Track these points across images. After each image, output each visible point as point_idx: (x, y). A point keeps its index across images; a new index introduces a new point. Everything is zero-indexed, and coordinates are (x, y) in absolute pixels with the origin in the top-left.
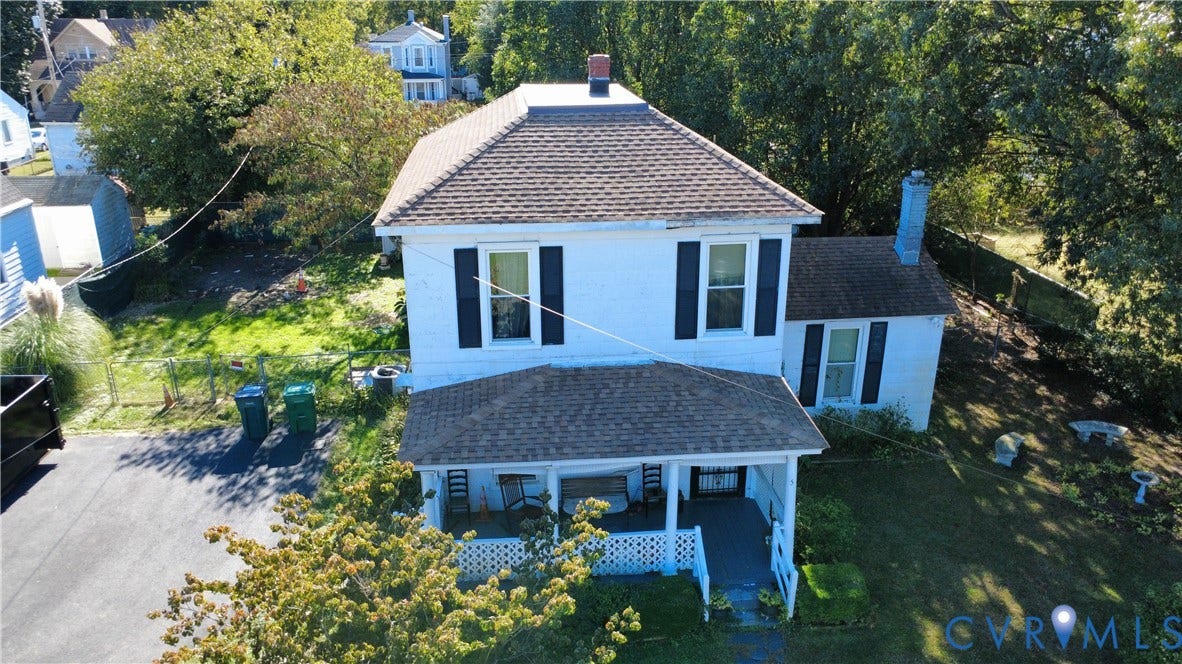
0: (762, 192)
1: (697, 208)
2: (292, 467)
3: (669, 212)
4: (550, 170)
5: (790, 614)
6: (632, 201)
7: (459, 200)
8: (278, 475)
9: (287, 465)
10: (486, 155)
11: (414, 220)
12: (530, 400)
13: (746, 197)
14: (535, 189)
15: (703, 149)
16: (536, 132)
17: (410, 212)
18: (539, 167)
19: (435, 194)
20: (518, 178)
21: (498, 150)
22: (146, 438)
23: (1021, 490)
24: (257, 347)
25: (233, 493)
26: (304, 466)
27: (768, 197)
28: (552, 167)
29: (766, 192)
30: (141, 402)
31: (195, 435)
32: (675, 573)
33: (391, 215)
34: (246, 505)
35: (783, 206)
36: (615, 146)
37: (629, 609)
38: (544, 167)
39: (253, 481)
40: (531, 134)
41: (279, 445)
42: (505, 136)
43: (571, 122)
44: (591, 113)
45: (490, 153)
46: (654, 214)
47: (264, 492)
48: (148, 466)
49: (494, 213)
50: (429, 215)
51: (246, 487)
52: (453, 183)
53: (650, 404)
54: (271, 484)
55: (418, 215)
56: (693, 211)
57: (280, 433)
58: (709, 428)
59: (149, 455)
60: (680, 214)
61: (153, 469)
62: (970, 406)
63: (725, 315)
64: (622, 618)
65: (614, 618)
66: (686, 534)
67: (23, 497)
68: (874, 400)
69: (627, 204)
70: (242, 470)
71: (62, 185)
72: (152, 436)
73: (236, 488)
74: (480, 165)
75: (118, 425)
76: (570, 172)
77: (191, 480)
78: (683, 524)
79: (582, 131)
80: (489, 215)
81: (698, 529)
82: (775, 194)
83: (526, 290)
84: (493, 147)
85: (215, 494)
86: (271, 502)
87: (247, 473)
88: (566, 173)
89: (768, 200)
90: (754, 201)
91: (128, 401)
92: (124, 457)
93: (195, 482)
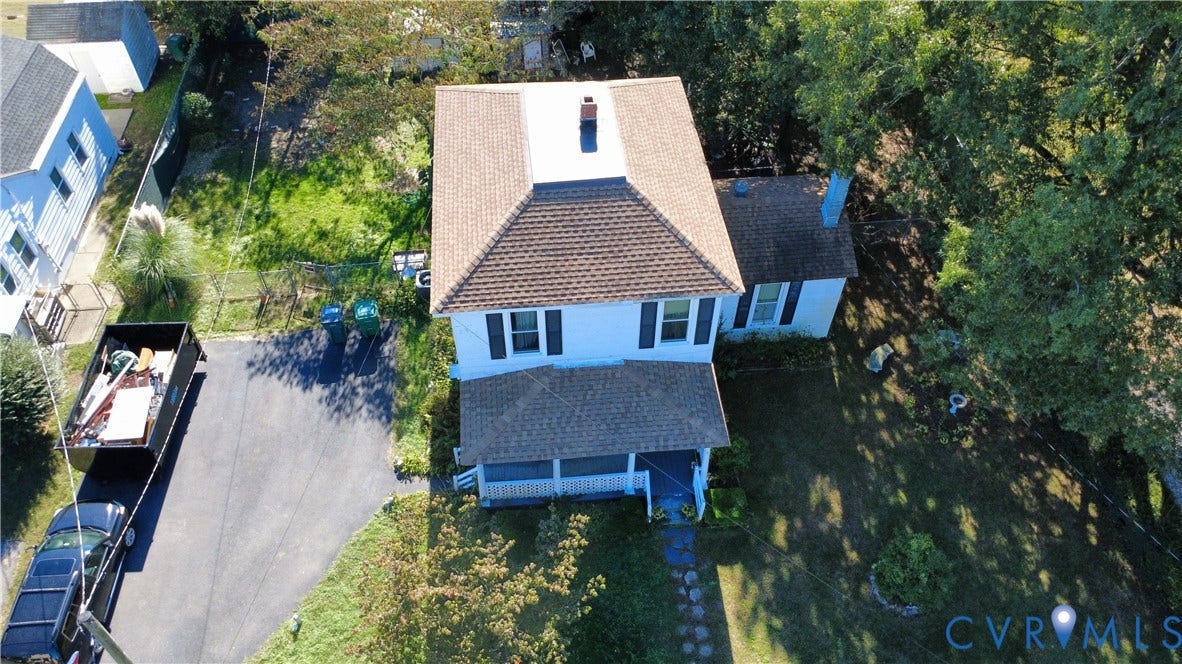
0: (703, 270)
1: (656, 289)
2: (372, 376)
3: (636, 293)
4: (552, 253)
5: (700, 518)
6: (610, 283)
7: (488, 286)
8: (363, 384)
9: (367, 374)
10: (504, 239)
11: (458, 307)
12: (541, 401)
13: (691, 277)
14: (541, 273)
15: (665, 226)
16: (540, 211)
17: (455, 299)
18: (543, 250)
19: (471, 281)
20: (529, 263)
21: (513, 232)
22: (259, 342)
23: (876, 398)
24: (313, 221)
25: (337, 403)
26: (380, 374)
27: (707, 276)
28: (553, 250)
29: (706, 271)
30: (242, 297)
31: (294, 340)
32: (633, 493)
33: (442, 303)
34: (348, 416)
35: (717, 284)
36: (599, 224)
37: (599, 577)
38: (547, 250)
39: (347, 390)
40: (536, 215)
41: (357, 350)
42: (517, 218)
43: (567, 199)
44: (581, 188)
45: (507, 236)
46: (625, 296)
47: (358, 402)
48: (270, 375)
49: (514, 298)
50: (468, 301)
51: (344, 396)
52: (483, 269)
53: (619, 405)
54: (361, 394)
55: (462, 302)
56: (653, 292)
57: (355, 337)
58: (656, 428)
59: (267, 363)
60: (643, 295)
61: (275, 377)
62: (868, 302)
63: (674, 332)
64: (595, 581)
65: (591, 581)
66: (640, 474)
67: (195, 409)
68: (789, 322)
69: (606, 286)
70: (337, 380)
71: (88, 15)
72: (263, 340)
73: (337, 398)
74: (500, 250)
75: (233, 326)
76: (566, 254)
77: (305, 389)
78: (639, 467)
79: (574, 209)
80: (510, 301)
81: (647, 472)
82: (713, 273)
83: (536, 327)
84: (509, 230)
85: (324, 404)
86: (364, 412)
87: (342, 383)
88: (562, 255)
89: (707, 279)
90: (696, 280)
91: (232, 297)
92: (250, 364)
93: (308, 391)
